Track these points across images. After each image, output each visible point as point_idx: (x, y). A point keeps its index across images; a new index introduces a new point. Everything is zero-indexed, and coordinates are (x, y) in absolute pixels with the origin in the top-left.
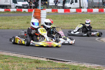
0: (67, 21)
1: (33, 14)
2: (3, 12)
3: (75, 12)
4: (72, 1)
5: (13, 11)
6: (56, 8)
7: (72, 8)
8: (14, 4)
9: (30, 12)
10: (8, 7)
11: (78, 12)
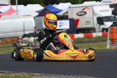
1: (109, 35)
5: (97, 36)
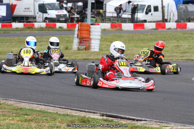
0: (138, 45)
1: (76, 32)
2: (21, 30)
3: (155, 29)
4: (148, 9)
5: (40, 27)
6: (118, 21)
7: (148, 21)
8: (42, 13)
9: (71, 29)
10: (30, 20)
11: (160, 30)
